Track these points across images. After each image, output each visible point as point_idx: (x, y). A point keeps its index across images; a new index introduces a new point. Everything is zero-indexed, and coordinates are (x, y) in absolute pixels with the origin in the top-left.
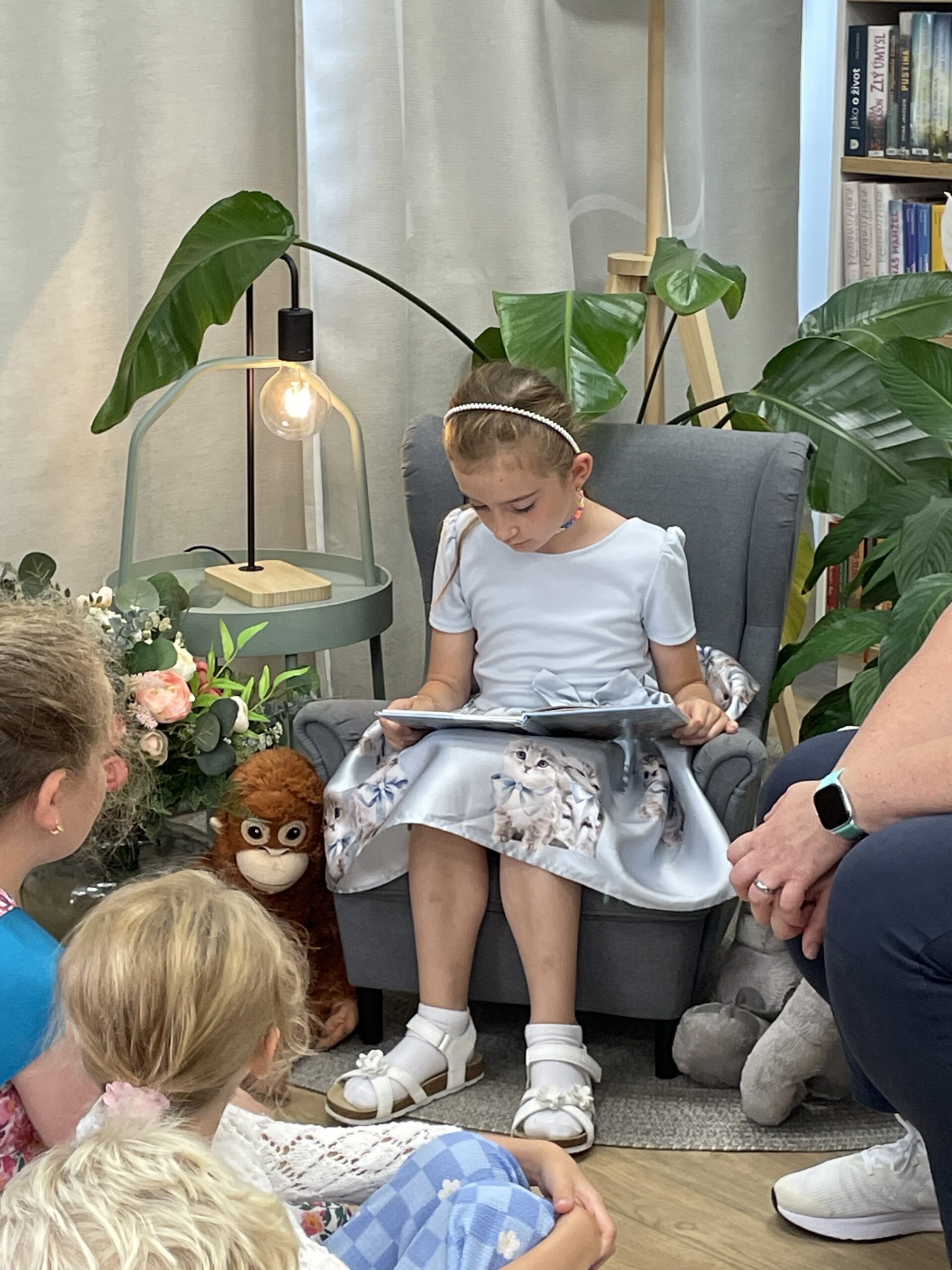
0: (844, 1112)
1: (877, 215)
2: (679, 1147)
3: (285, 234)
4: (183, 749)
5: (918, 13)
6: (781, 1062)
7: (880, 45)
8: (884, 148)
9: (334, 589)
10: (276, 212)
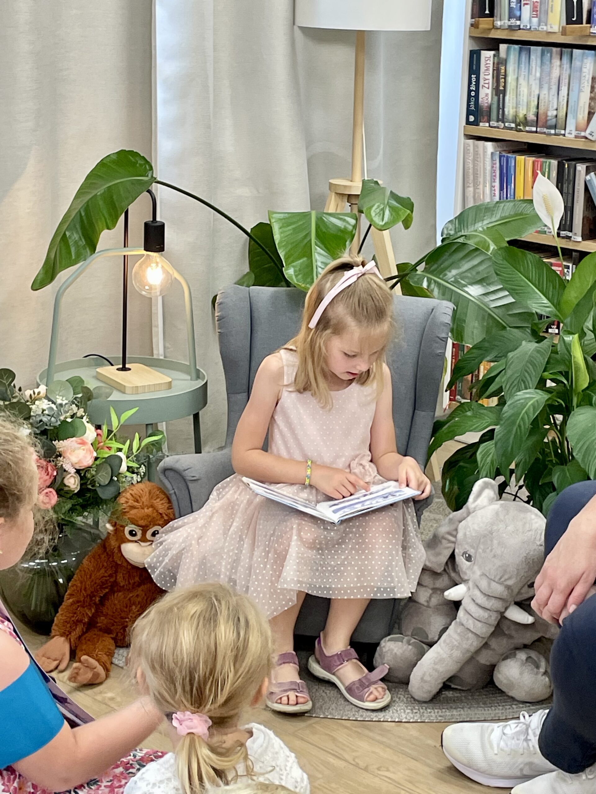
0: (470, 698)
1: (484, 160)
2: (377, 719)
3: (148, 176)
4: (89, 482)
5: (511, 45)
6: (436, 670)
7: (488, 62)
8: (489, 121)
9: (173, 384)
10: (142, 163)
